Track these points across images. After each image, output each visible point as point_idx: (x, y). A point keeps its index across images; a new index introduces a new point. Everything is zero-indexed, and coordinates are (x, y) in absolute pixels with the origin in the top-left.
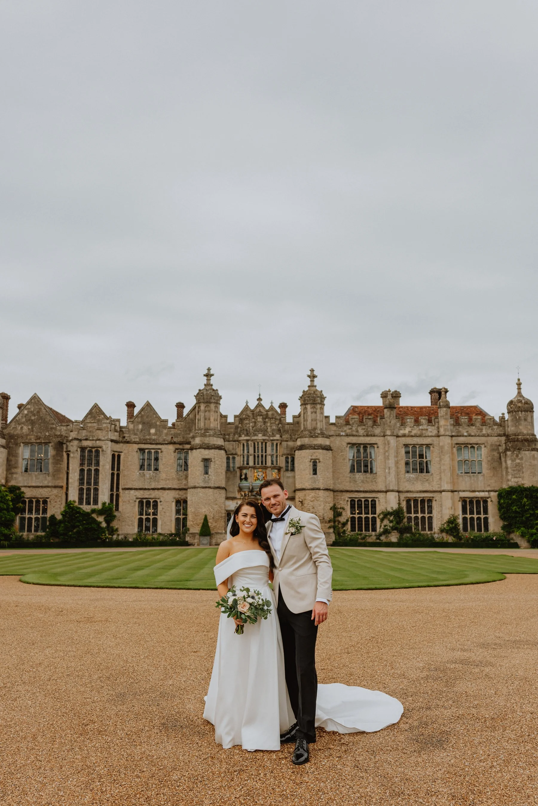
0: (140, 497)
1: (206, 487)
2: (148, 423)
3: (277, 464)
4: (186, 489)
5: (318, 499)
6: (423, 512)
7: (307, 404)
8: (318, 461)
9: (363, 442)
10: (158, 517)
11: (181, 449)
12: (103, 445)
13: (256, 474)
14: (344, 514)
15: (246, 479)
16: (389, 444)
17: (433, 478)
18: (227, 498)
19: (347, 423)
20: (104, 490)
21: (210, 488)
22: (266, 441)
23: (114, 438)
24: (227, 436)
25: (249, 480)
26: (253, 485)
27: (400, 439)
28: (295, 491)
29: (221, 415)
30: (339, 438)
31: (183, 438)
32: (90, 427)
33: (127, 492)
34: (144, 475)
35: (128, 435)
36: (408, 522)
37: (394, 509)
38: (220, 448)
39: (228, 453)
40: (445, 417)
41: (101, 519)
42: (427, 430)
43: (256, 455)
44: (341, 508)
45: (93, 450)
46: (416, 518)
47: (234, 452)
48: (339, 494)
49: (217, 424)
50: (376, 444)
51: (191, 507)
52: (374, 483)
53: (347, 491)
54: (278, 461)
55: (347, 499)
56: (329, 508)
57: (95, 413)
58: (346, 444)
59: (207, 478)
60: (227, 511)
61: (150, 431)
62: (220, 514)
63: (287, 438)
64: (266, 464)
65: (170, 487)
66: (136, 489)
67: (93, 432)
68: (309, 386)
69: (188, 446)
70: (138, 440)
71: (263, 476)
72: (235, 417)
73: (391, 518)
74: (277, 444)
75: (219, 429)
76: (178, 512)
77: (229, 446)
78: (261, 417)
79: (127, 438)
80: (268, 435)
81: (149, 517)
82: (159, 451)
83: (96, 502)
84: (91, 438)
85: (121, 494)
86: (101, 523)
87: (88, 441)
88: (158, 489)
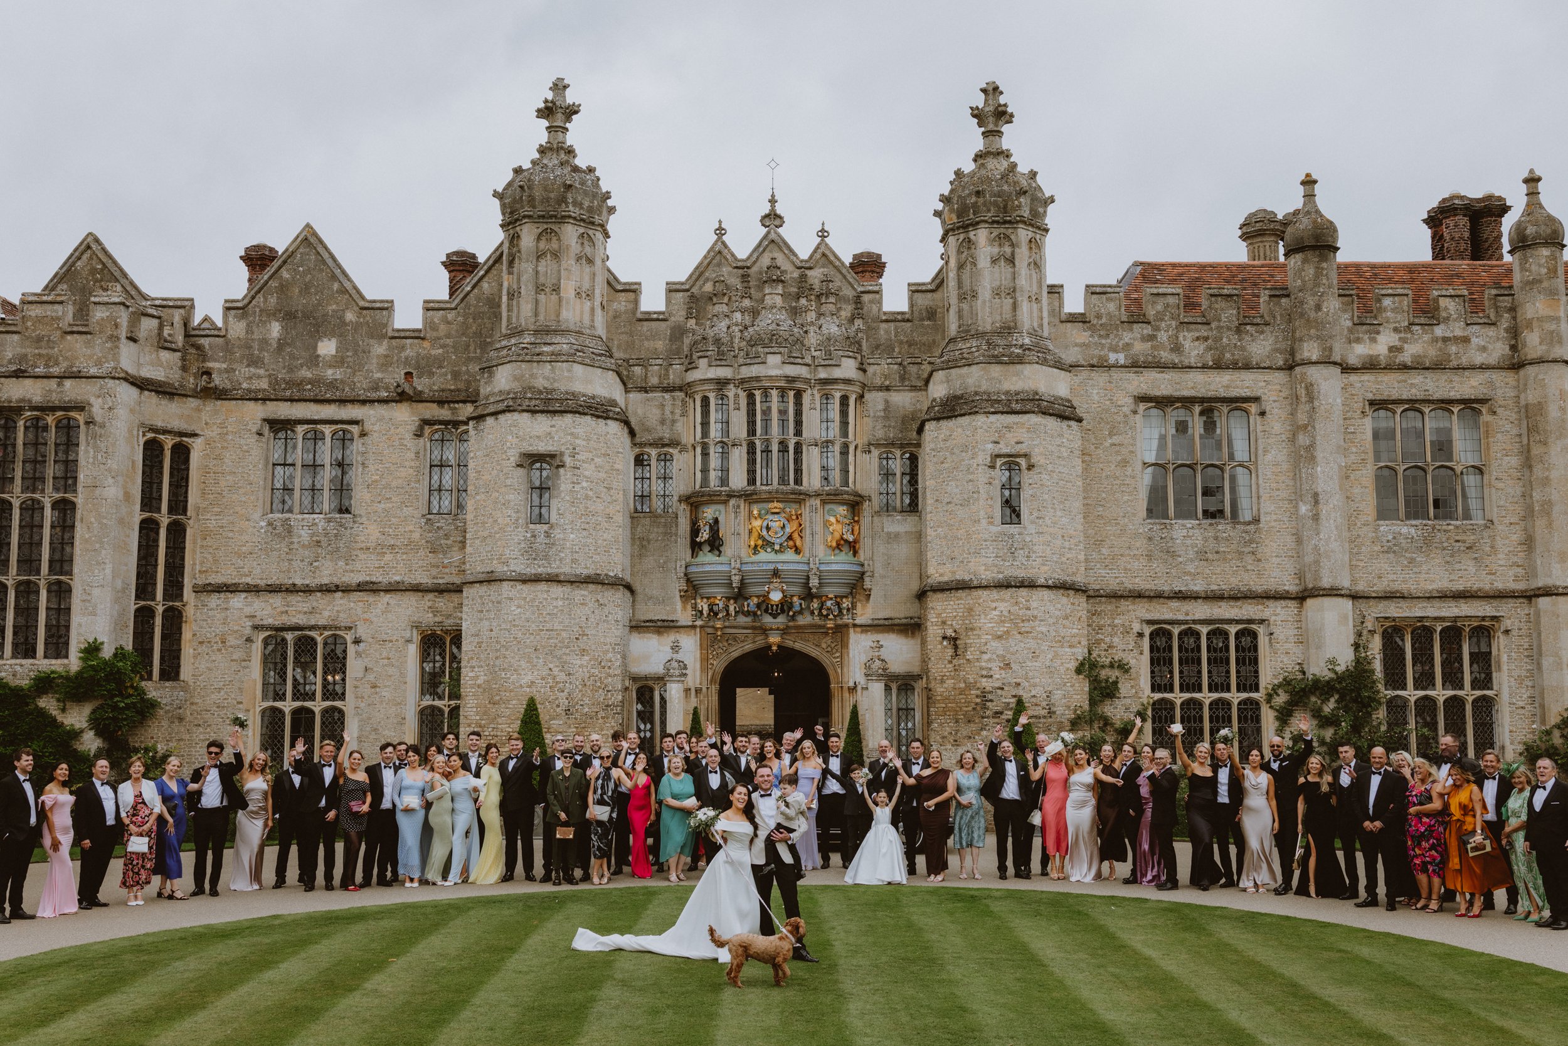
0: (270, 621)
1: (536, 579)
2: (306, 316)
3: (846, 483)
4: (458, 590)
5: (1026, 627)
6: (1453, 678)
7: (975, 225)
8: (1023, 462)
9: (1202, 392)
10: (348, 706)
11: (446, 423)
12: (92, 400)
13: (757, 523)
14: (1124, 688)
15: (715, 544)
16: (1311, 398)
17: (1493, 538)
18: (638, 627)
19: (1136, 317)
20: (96, 592)
21: (553, 579)
22: (798, 385)
23: (157, 374)
24: (637, 370)
25: (728, 550)
26: (745, 568)
27: (1353, 378)
28: (921, 595)
29: (613, 284)
30: (1100, 378)
31: (456, 375)
32: (39, 320)
33: (214, 600)
34: (289, 531)
35: (224, 366)
36: (1389, 725)
37: (1340, 669)
38: (600, 410)
39: (642, 437)
40: (1545, 284)
41: (76, 718)
42: (1466, 340)
43: (759, 447)
44: (1112, 666)
45: (50, 420)
46: (1426, 706)
47: (666, 433)
48: (1107, 607)
49: (593, 310)
50: (1256, 399)
51: (474, 663)
52: (1249, 559)
53: (1138, 596)
54: (851, 468)
55: (1137, 627)
56: (1073, 665)
57: (85, 273)
58: (1130, 400)
59: (541, 538)
60: (635, 679)
61: (315, 348)
62: (601, 696)
63: (886, 377)
64: (798, 481)
65: (398, 578)
66: (253, 590)
67: (50, 344)
68: (978, 157)
69: (468, 410)
70: (264, 384)
71: (788, 530)
72: (672, 289)
73: (1329, 707)
74: (844, 400)
75: (601, 331)
76: (431, 683)
77: (638, 406)
78: (780, 289)
79: (217, 380)
80: (808, 360)
81: (308, 704)
82: (355, 429)
83: (58, 645)
84: (40, 370)
85: (190, 612)
86: (76, 734)
87: (28, 382)
88: (347, 590)
